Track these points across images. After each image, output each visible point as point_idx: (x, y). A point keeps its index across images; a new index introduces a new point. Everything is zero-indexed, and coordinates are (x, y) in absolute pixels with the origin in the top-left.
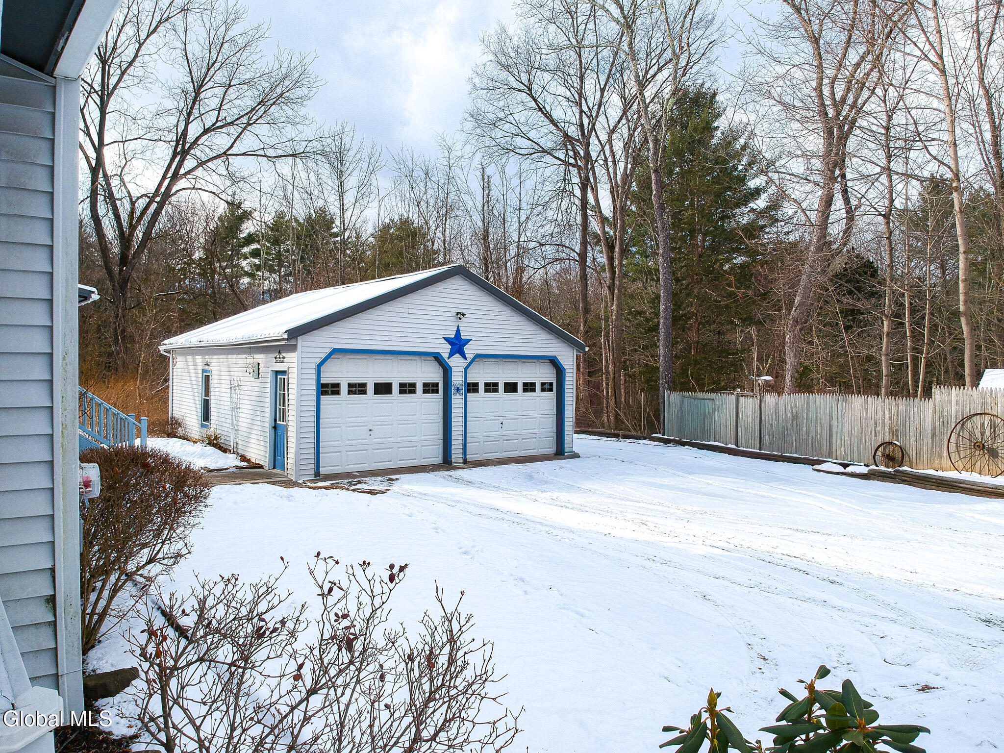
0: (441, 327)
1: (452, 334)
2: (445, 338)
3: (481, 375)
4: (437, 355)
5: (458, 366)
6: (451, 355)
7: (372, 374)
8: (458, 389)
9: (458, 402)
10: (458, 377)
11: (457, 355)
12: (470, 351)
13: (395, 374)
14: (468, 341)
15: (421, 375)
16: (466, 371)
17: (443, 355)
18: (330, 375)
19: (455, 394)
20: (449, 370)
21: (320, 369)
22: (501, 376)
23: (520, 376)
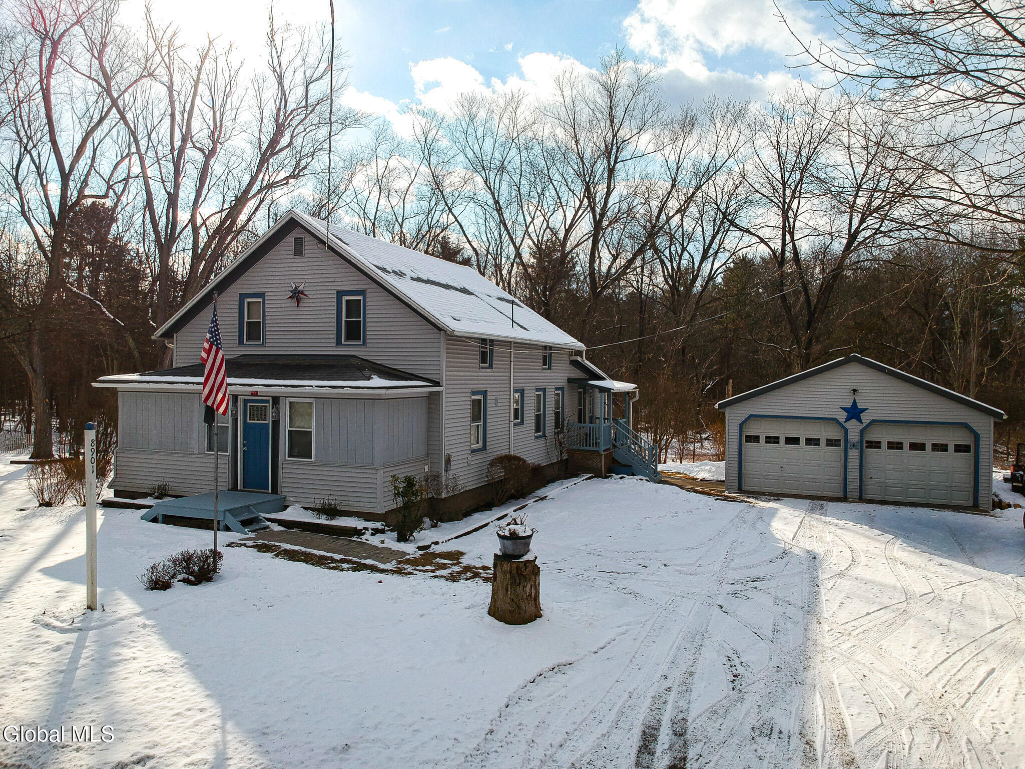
0: (839, 400)
1: (849, 405)
2: (841, 408)
3: (883, 436)
4: (835, 419)
5: (854, 428)
6: (847, 420)
7: (783, 431)
8: (854, 445)
9: (854, 455)
10: (854, 436)
11: (854, 420)
12: (866, 418)
13: (802, 432)
14: (864, 410)
15: (824, 433)
16: (862, 432)
17: (840, 420)
18: (751, 431)
19: (852, 449)
20: (846, 431)
21: (741, 426)
22: (906, 437)
23: (929, 438)
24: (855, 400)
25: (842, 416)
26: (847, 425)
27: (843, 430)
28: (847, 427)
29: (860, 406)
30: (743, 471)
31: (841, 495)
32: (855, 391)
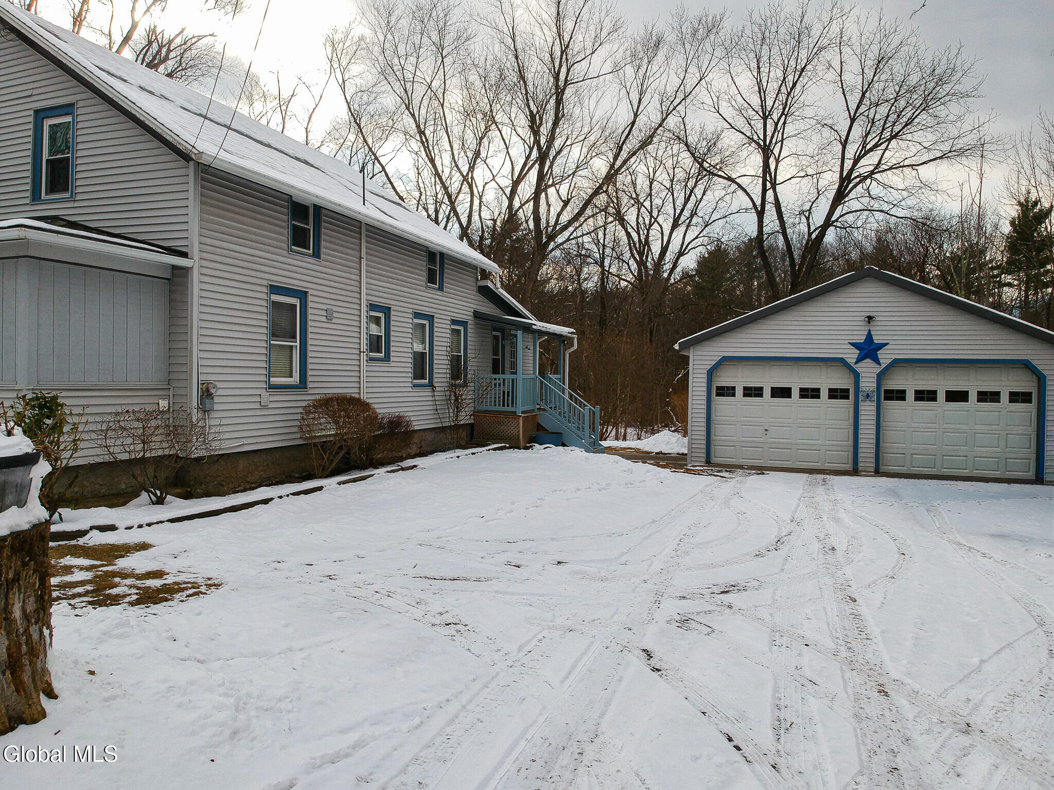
0: (846, 333)
1: (861, 339)
2: (850, 343)
3: (909, 382)
4: (842, 361)
5: (868, 372)
6: (859, 360)
7: (768, 379)
8: (868, 396)
9: (868, 410)
10: (868, 383)
11: (868, 360)
12: (885, 357)
13: (796, 380)
14: (882, 346)
15: (826, 380)
16: (881, 377)
17: (849, 361)
18: (725, 379)
19: (864, 401)
20: (857, 376)
21: (711, 374)
22: (942, 383)
23: (973, 384)
24: (869, 331)
25: (852, 355)
26: (860, 368)
27: (852, 376)
28: (859, 370)
29: (877, 339)
30: (713, 437)
31: (849, 467)
32: (870, 318)
